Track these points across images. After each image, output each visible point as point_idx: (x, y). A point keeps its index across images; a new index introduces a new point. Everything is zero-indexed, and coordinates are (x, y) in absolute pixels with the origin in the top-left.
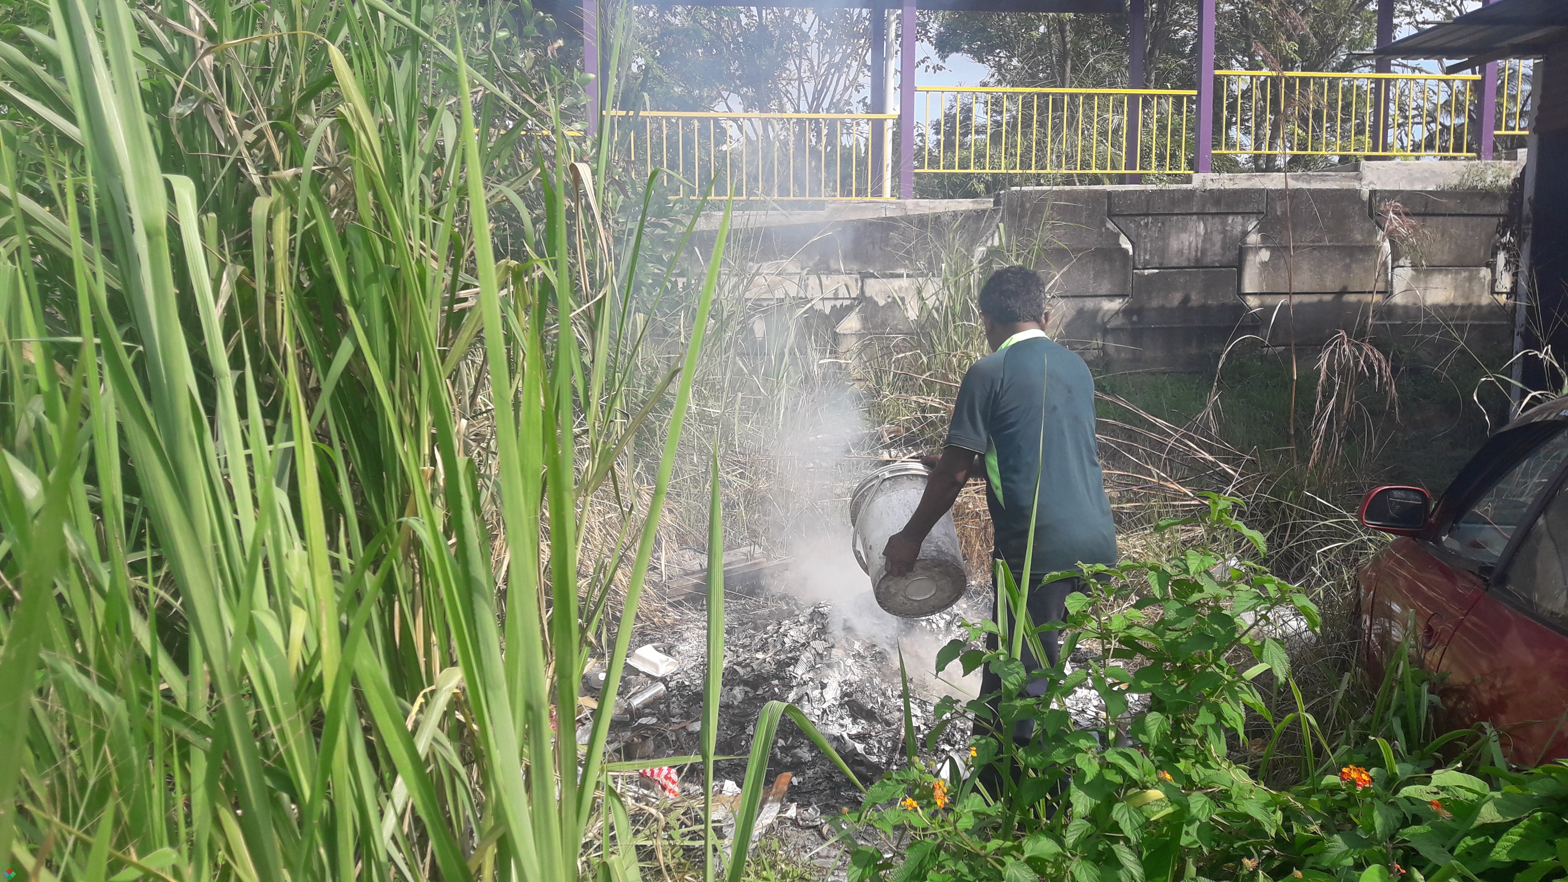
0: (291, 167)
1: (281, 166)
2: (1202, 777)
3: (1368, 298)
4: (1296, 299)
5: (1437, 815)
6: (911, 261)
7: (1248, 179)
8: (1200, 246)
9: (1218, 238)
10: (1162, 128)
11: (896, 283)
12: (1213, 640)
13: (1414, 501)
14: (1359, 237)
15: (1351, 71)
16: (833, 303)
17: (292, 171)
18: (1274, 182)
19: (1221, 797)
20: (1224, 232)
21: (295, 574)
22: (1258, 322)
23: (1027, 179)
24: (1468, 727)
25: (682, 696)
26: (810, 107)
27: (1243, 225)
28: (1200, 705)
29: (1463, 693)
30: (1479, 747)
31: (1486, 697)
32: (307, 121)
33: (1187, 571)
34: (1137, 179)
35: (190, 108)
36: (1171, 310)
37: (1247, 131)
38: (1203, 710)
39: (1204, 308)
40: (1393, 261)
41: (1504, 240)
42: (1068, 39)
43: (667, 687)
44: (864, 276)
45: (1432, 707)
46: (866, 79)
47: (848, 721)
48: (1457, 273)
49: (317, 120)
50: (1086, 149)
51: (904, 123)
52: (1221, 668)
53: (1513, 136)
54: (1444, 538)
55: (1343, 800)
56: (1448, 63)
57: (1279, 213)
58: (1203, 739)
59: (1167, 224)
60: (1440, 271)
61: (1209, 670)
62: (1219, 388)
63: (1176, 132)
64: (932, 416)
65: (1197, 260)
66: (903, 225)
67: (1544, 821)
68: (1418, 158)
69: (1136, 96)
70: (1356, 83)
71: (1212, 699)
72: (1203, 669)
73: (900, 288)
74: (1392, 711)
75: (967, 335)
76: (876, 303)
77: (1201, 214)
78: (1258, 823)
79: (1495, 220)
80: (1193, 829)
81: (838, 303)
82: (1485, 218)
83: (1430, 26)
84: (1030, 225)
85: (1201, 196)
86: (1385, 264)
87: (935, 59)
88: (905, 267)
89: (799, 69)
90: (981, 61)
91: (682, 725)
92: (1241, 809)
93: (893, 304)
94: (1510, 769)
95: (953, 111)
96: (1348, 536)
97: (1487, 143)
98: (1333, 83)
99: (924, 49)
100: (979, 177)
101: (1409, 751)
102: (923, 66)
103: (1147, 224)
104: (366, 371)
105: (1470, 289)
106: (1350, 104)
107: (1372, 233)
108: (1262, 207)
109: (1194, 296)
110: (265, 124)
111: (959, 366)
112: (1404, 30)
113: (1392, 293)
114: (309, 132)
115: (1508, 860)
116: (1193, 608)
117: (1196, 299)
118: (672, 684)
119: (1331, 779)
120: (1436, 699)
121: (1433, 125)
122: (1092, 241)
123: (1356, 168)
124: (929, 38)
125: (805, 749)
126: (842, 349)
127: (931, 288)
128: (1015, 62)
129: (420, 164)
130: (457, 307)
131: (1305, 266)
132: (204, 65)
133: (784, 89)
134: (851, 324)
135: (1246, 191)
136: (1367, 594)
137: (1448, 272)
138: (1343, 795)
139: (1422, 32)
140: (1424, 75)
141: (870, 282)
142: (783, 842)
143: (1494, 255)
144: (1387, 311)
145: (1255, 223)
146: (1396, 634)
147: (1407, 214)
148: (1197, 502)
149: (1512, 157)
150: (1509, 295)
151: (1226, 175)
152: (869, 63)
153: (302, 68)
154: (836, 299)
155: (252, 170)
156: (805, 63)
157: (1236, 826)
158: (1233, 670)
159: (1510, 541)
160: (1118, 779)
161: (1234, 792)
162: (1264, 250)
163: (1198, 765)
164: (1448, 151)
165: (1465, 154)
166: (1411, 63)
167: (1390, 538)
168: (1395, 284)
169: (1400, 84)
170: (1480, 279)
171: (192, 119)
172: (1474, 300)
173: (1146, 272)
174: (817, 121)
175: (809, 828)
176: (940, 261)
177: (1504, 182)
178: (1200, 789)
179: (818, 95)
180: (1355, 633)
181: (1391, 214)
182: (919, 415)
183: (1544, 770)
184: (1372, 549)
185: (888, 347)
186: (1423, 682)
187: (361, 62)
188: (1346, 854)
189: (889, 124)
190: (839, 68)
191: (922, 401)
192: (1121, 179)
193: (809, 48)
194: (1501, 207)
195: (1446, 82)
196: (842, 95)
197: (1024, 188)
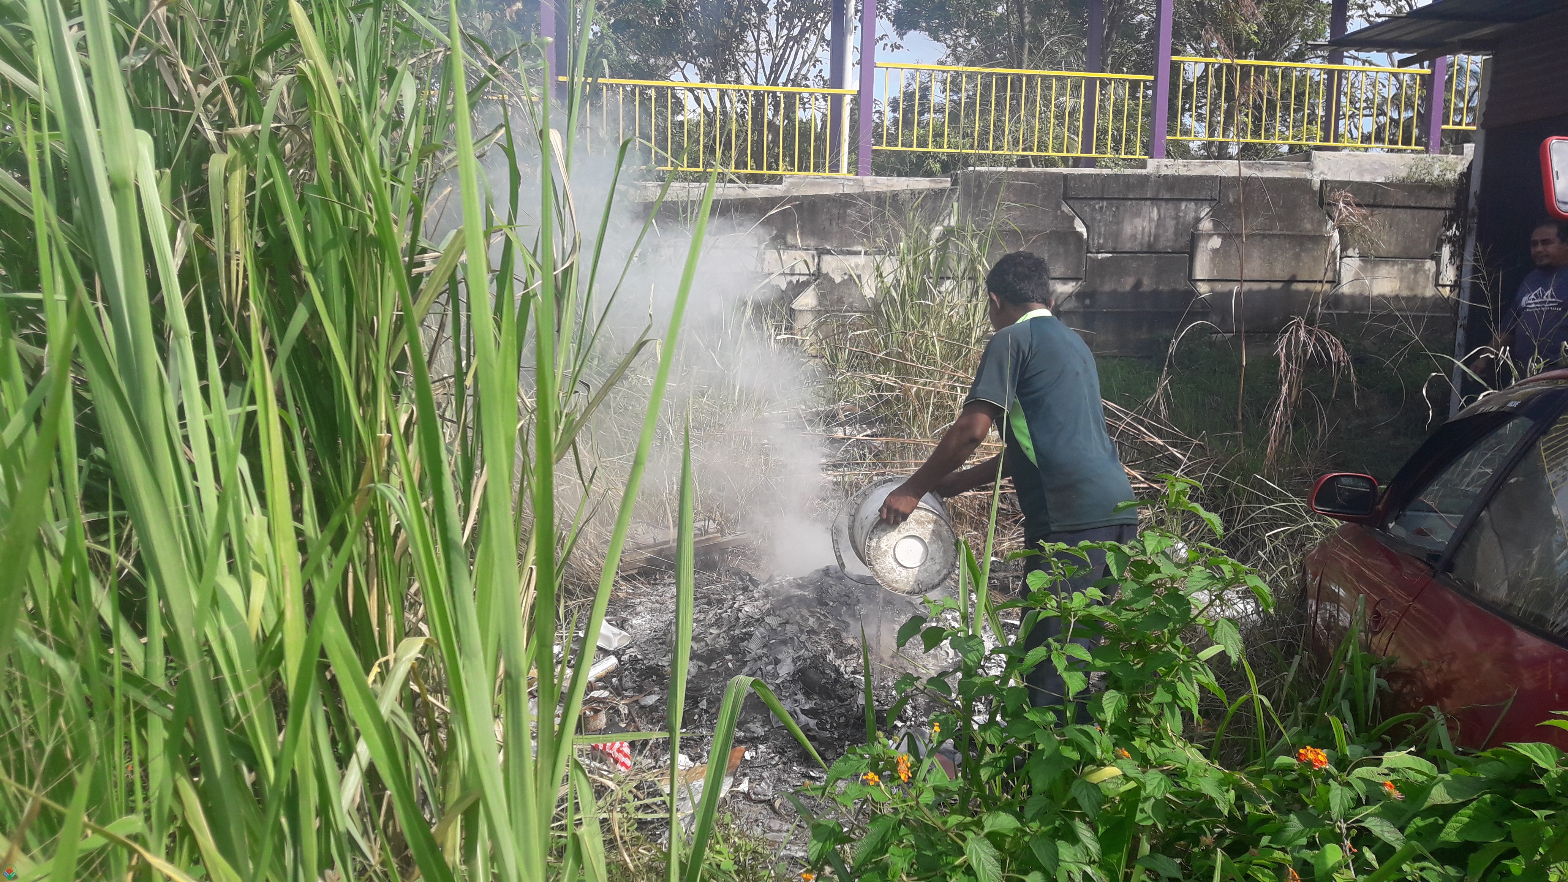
0: (247, 124)
1: (237, 122)
2: (1157, 755)
3: (1318, 287)
4: (1246, 286)
5: (1388, 796)
6: (868, 239)
7: (1202, 166)
8: (1153, 231)
9: (1170, 224)
10: (1118, 113)
11: (853, 260)
12: (1169, 619)
13: (1363, 488)
14: (1309, 226)
15: (1303, 61)
16: (789, 278)
17: (250, 128)
18: (1228, 169)
19: (1176, 775)
20: (1177, 218)
21: (255, 539)
22: (1206, 308)
23: (981, 159)
24: (1413, 710)
25: (635, 670)
26: (768, 80)
27: (1196, 211)
28: (1156, 684)
29: (1408, 677)
30: (1427, 730)
31: (1431, 681)
32: (265, 77)
33: (1144, 552)
34: (1091, 163)
35: (142, 59)
36: (1123, 294)
37: (1200, 118)
38: (1159, 689)
39: (1156, 293)
40: (1341, 251)
41: (1450, 233)
42: (1027, 20)
43: (620, 661)
44: (821, 252)
45: (1380, 691)
46: (824, 54)
47: (800, 697)
48: (1403, 264)
49: (273, 76)
50: (1044, 131)
51: (862, 99)
52: (1177, 648)
53: (1459, 130)
54: (1391, 525)
55: (1294, 780)
56: (1398, 56)
57: (1231, 200)
58: (1158, 718)
59: (1121, 208)
60: (1387, 262)
61: (1165, 649)
62: (1168, 374)
63: (1132, 115)
64: (887, 394)
65: (1150, 245)
66: (860, 202)
67: (1493, 803)
68: (1366, 150)
69: (1094, 80)
70: (1309, 73)
71: (1168, 679)
72: (1159, 648)
73: (857, 266)
74: (1340, 694)
75: (924, 314)
76: (832, 280)
77: (1154, 200)
78: (1212, 800)
79: (1441, 214)
80: (1148, 806)
81: (795, 279)
82: (1432, 212)
83: (1383, 19)
84: (986, 206)
85: (1156, 181)
86: (1334, 253)
87: (893, 37)
88: (863, 244)
89: (757, 41)
90: (936, 38)
91: (635, 699)
92: (1195, 787)
93: (851, 281)
94: (1457, 752)
95: (911, 89)
96: (1294, 522)
97: (1435, 136)
98: (1286, 73)
99: (883, 26)
100: (935, 156)
101: (1357, 733)
102: (881, 44)
103: (1101, 208)
104: (322, 334)
105: (1415, 280)
106: (1303, 94)
107: (1322, 223)
108: (1215, 194)
109: (1146, 282)
110: (221, 80)
111: (915, 345)
112: (1355, 24)
113: (1339, 283)
114: (267, 88)
115: (1457, 840)
116: (1148, 590)
117: (1147, 284)
118: (625, 658)
119: (1283, 760)
120: (1383, 683)
121: (1381, 118)
122: (1047, 224)
123: (1308, 157)
124: (888, 15)
125: (758, 724)
126: (797, 325)
127: (889, 266)
128: (973, 40)
129: (381, 124)
130: (415, 271)
131: (1256, 254)
132: (157, 16)
133: (741, 61)
134: (807, 300)
135: (1200, 178)
136: (1313, 579)
137: (1394, 263)
138: (1294, 775)
139: (1373, 26)
140: (1373, 68)
141: (827, 258)
142: (736, 815)
143: (1439, 248)
144: (1335, 301)
145: (1207, 210)
146: (1344, 619)
147: (1358, 205)
148: (1145, 486)
149: (1459, 151)
150: (1453, 287)
151: (1180, 161)
152: (828, 36)
153: (260, 22)
154: (793, 274)
155: (206, 125)
156: (763, 35)
157: (1189, 804)
158: (1188, 649)
159: (1457, 530)
160: (1075, 756)
161: (1190, 769)
162: (1215, 237)
163: (1153, 744)
164: (1397, 144)
165: (1413, 147)
166: (1363, 55)
167: (1336, 523)
168: (1342, 274)
169: (1351, 76)
170: (1425, 271)
171: (144, 70)
172: (1419, 292)
173: (1100, 256)
174: (774, 93)
175: (761, 802)
176: (898, 239)
177: (1451, 176)
178: (1155, 767)
179: (776, 67)
180: (1301, 617)
181: (1341, 205)
182: (875, 393)
183: (1493, 753)
184: (1319, 534)
185: (843, 325)
186: (1372, 665)
187: (322, 19)
188: (1301, 834)
189: (847, 100)
190: (797, 40)
191: (877, 379)
192: (1077, 162)
193: (768, 20)
194: (1448, 201)
195: (1395, 75)
196: (800, 69)
197: (977, 169)
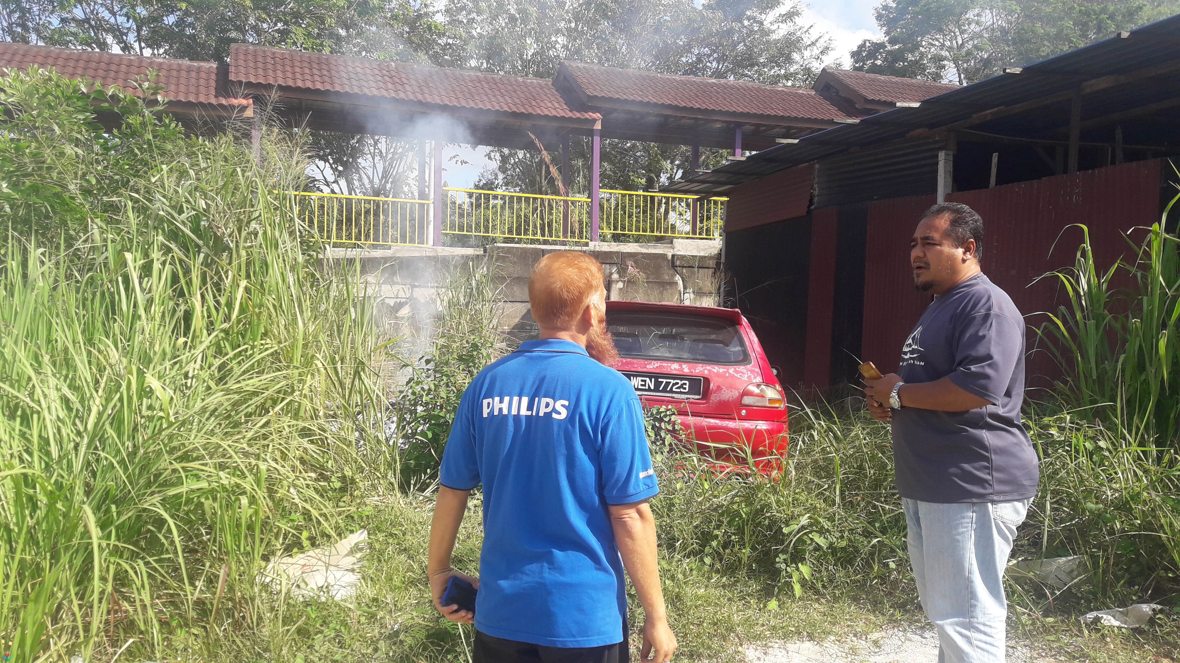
11: (431, 291)
14: (667, 277)
16: (395, 300)
27: (610, 269)
40: (684, 290)
44: (413, 286)
76: (419, 302)
81: (398, 300)
86: (680, 291)
100: (476, 237)
108: (619, 261)
123: (671, 243)
131: (641, 291)
134: (405, 311)
135: (611, 253)
141: (416, 289)
145: (616, 269)
151: (606, 243)
154: (397, 298)
156: (378, 151)
162: (620, 282)
168: (685, 299)
197: (499, 245)
